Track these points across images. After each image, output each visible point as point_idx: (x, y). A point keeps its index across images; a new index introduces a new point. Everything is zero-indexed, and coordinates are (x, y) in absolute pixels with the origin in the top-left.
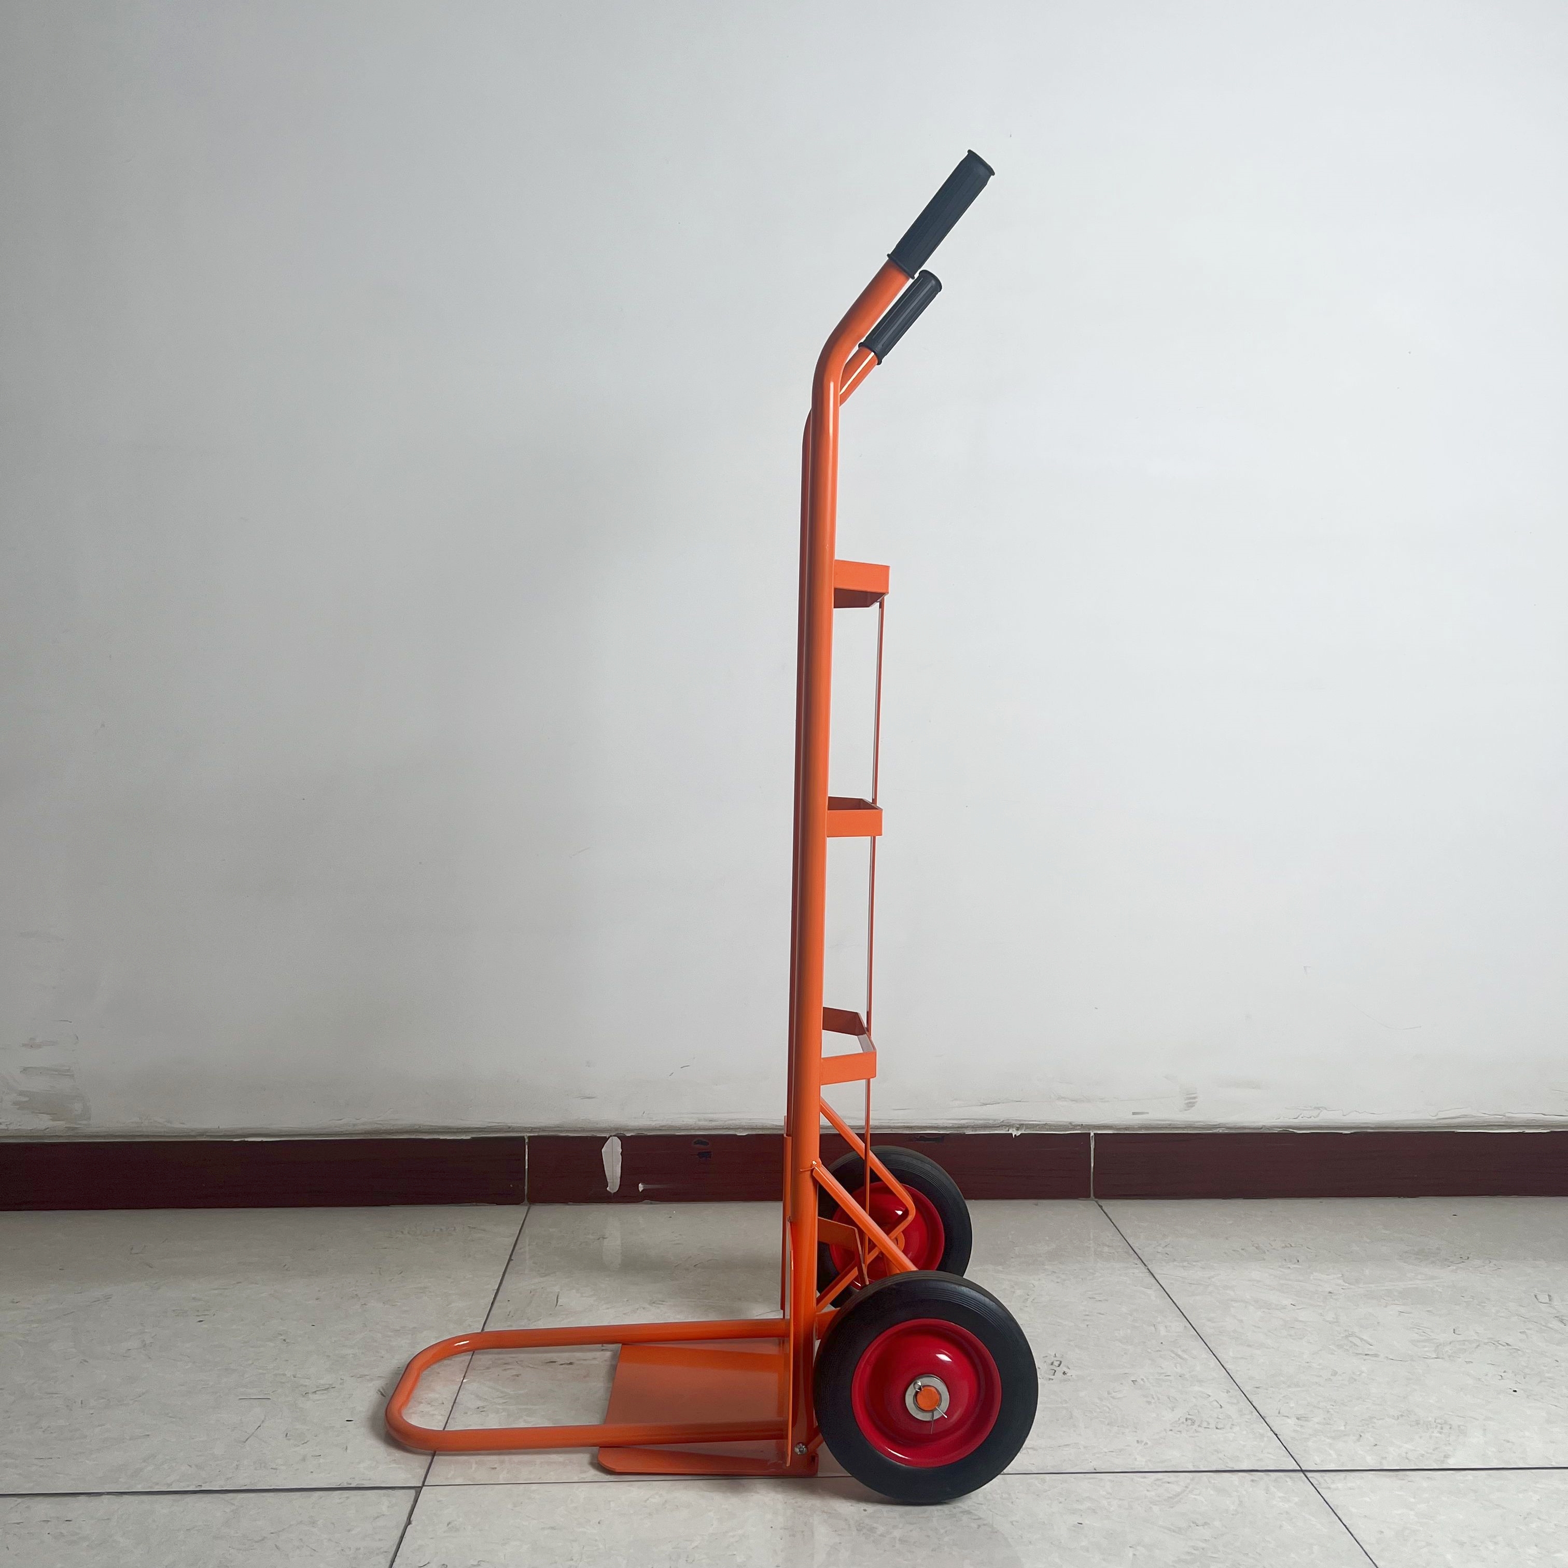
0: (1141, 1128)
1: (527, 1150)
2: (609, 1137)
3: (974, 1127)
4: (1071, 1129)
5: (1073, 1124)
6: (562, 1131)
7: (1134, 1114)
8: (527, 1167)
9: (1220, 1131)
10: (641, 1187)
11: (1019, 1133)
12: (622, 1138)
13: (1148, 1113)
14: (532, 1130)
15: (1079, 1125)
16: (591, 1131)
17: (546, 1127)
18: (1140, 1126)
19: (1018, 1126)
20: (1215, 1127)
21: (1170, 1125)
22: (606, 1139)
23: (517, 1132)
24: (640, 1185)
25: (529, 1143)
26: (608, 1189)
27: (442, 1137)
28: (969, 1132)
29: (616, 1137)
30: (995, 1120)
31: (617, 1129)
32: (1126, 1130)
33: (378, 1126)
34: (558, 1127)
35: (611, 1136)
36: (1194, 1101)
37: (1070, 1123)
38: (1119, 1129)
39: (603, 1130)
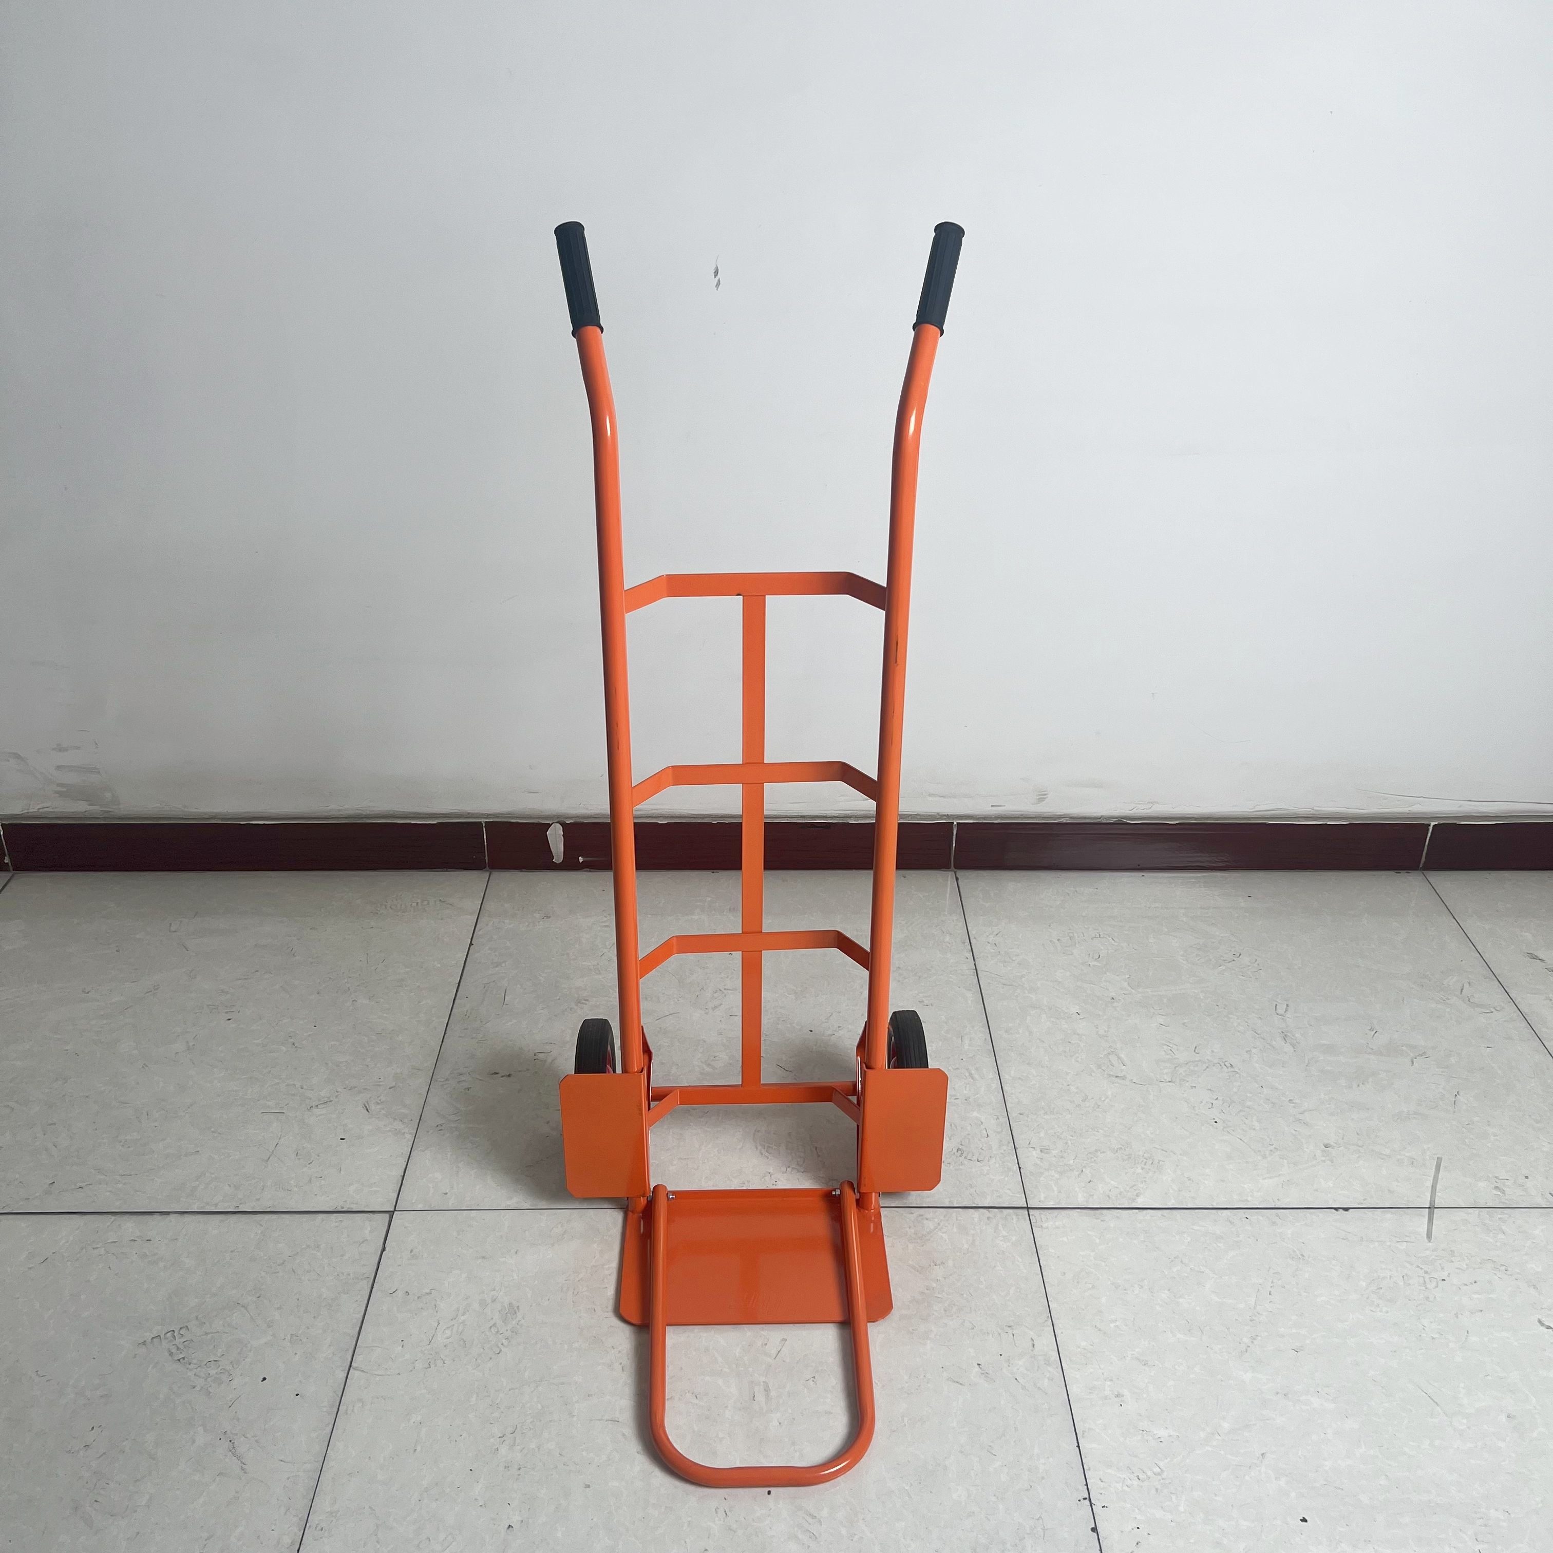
0: (997, 818)
1: (485, 832)
2: (552, 824)
3: (856, 817)
4: (938, 819)
5: (940, 814)
6: (513, 818)
7: (992, 806)
8: (486, 844)
9: (1064, 821)
10: (581, 859)
12: (563, 825)
13: (1004, 806)
14: (488, 816)
15: (945, 815)
16: (537, 818)
17: (499, 814)
18: (997, 816)
20: (1060, 817)
21: (1022, 815)
22: (549, 825)
23: (474, 818)
25: (486, 826)
26: (554, 860)
27: (413, 822)
28: (852, 821)
29: (558, 824)
31: (558, 816)
32: (984, 820)
33: (360, 812)
34: (509, 814)
35: (554, 823)
36: (1045, 797)
37: (938, 814)
38: (978, 819)
39: (547, 818)
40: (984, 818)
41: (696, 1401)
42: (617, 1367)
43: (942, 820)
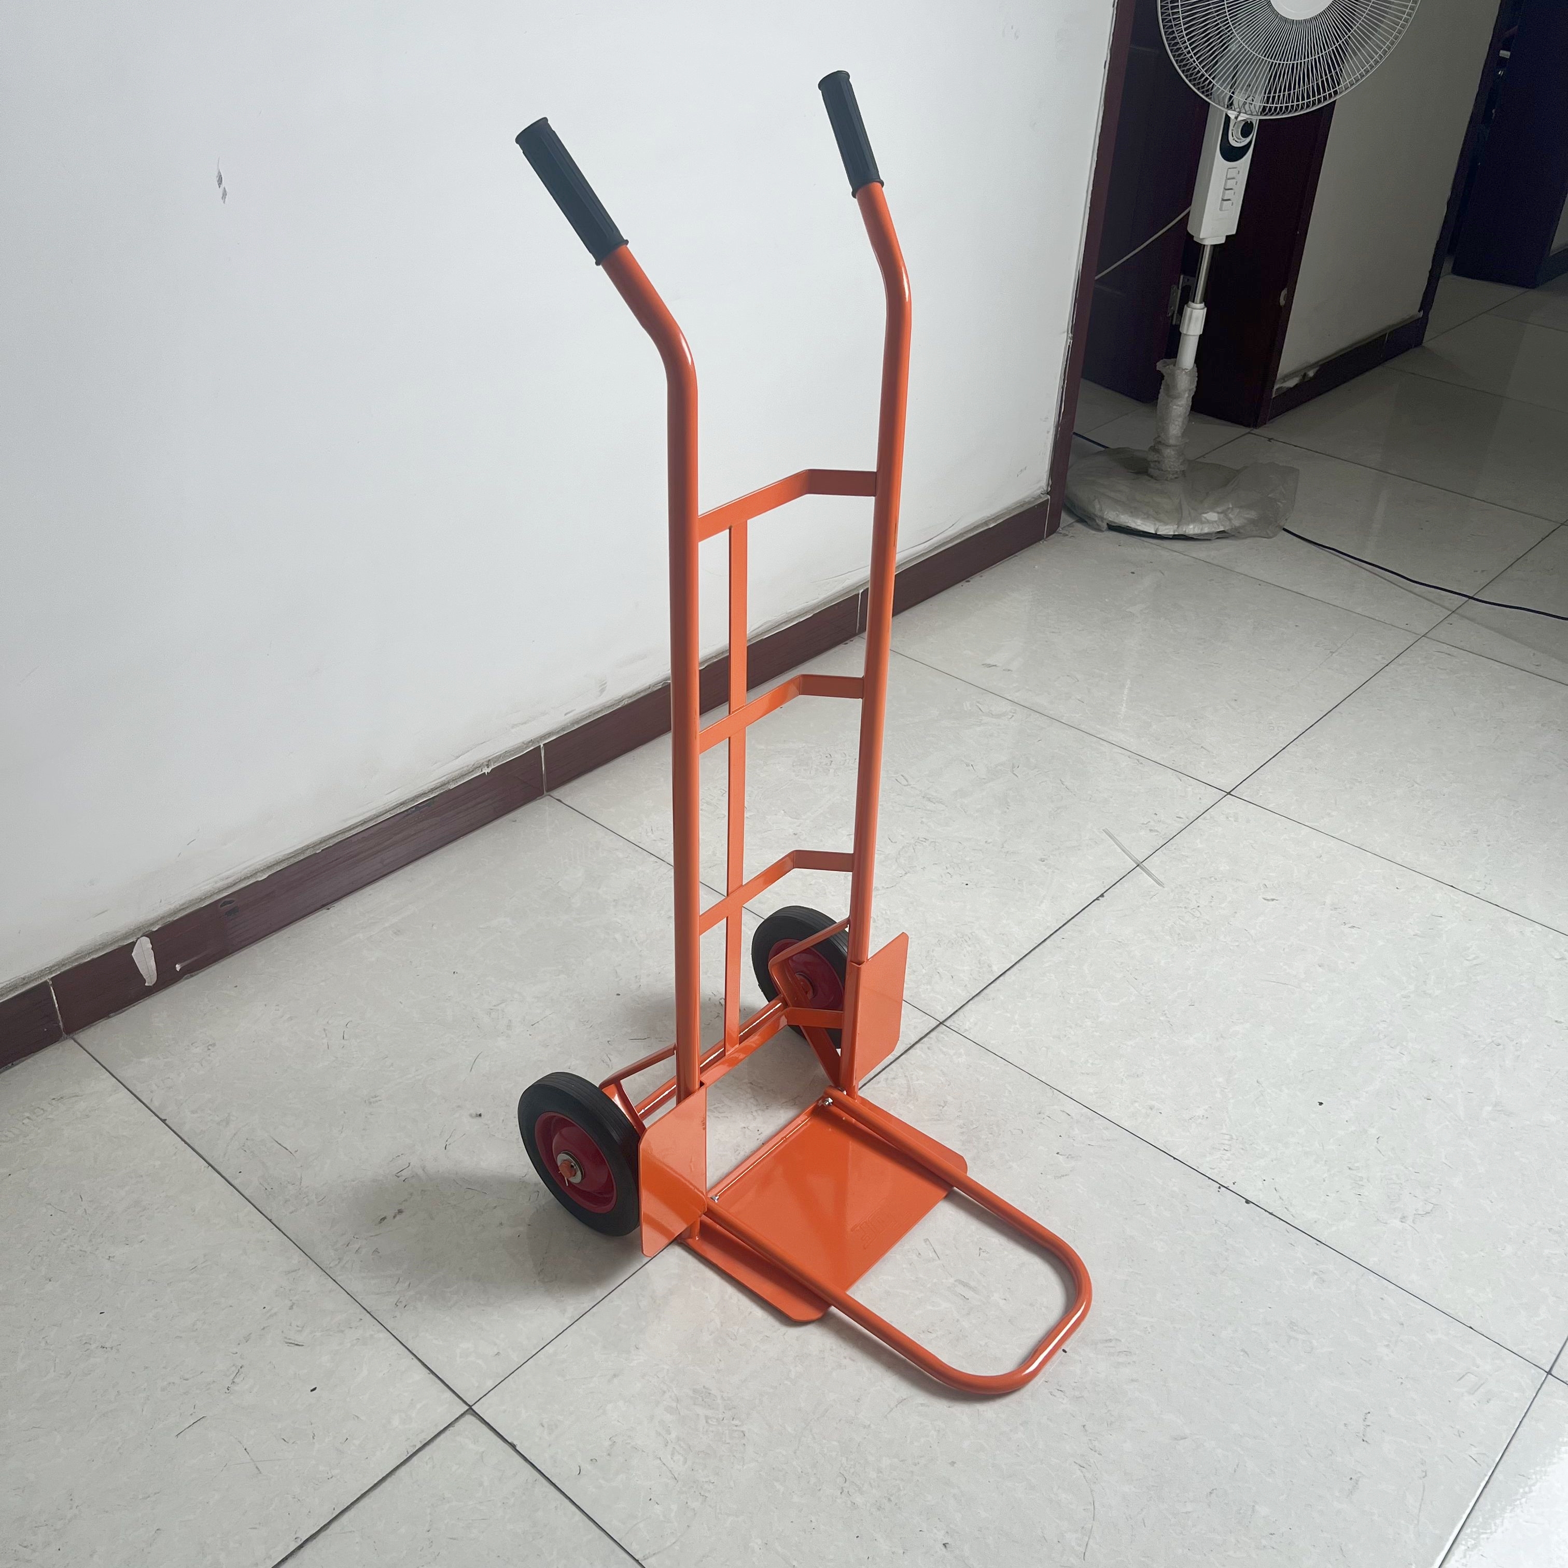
0: (573, 724)
1: (52, 992)
3: (453, 780)
4: (526, 748)
5: (523, 743)
6: (85, 956)
9: (626, 703)
10: (178, 967)
11: (489, 770)
12: (150, 935)
13: (575, 710)
14: (50, 970)
17: (63, 960)
19: (487, 763)
20: (620, 701)
21: (591, 712)
22: (133, 944)
23: (35, 979)
24: (177, 966)
25: (53, 985)
26: (146, 984)
28: (452, 786)
29: (144, 937)
30: (468, 766)
32: (564, 731)
34: (77, 954)
35: (138, 938)
36: (605, 686)
38: (558, 732)
39: (126, 936)
40: (563, 729)
43: (530, 747)
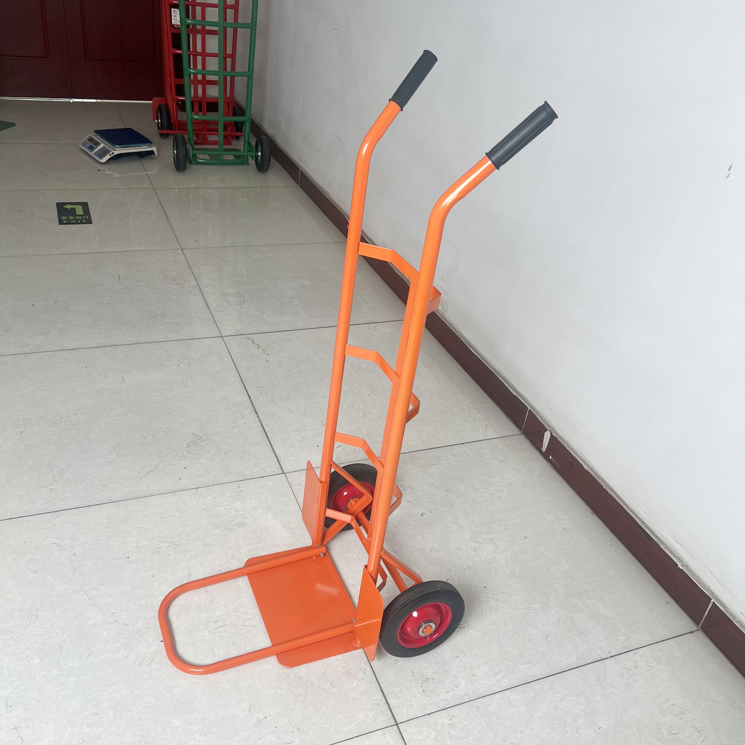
1: (527, 413)
3: (667, 547)
4: (705, 589)
5: (710, 588)
6: (539, 415)
7: (741, 613)
8: (526, 419)
11: (681, 568)
12: (552, 435)
14: (532, 408)
15: (711, 591)
16: (546, 423)
17: (536, 410)
18: (740, 621)
19: (685, 565)
22: (547, 430)
23: (528, 404)
24: (551, 456)
25: (529, 411)
27: (509, 389)
28: (662, 547)
29: (550, 433)
30: (678, 553)
31: (553, 429)
34: (539, 413)
37: (709, 587)
38: (727, 611)
40: (731, 615)
41: (208, 601)
42: (220, 568)
43: (707, 592)
